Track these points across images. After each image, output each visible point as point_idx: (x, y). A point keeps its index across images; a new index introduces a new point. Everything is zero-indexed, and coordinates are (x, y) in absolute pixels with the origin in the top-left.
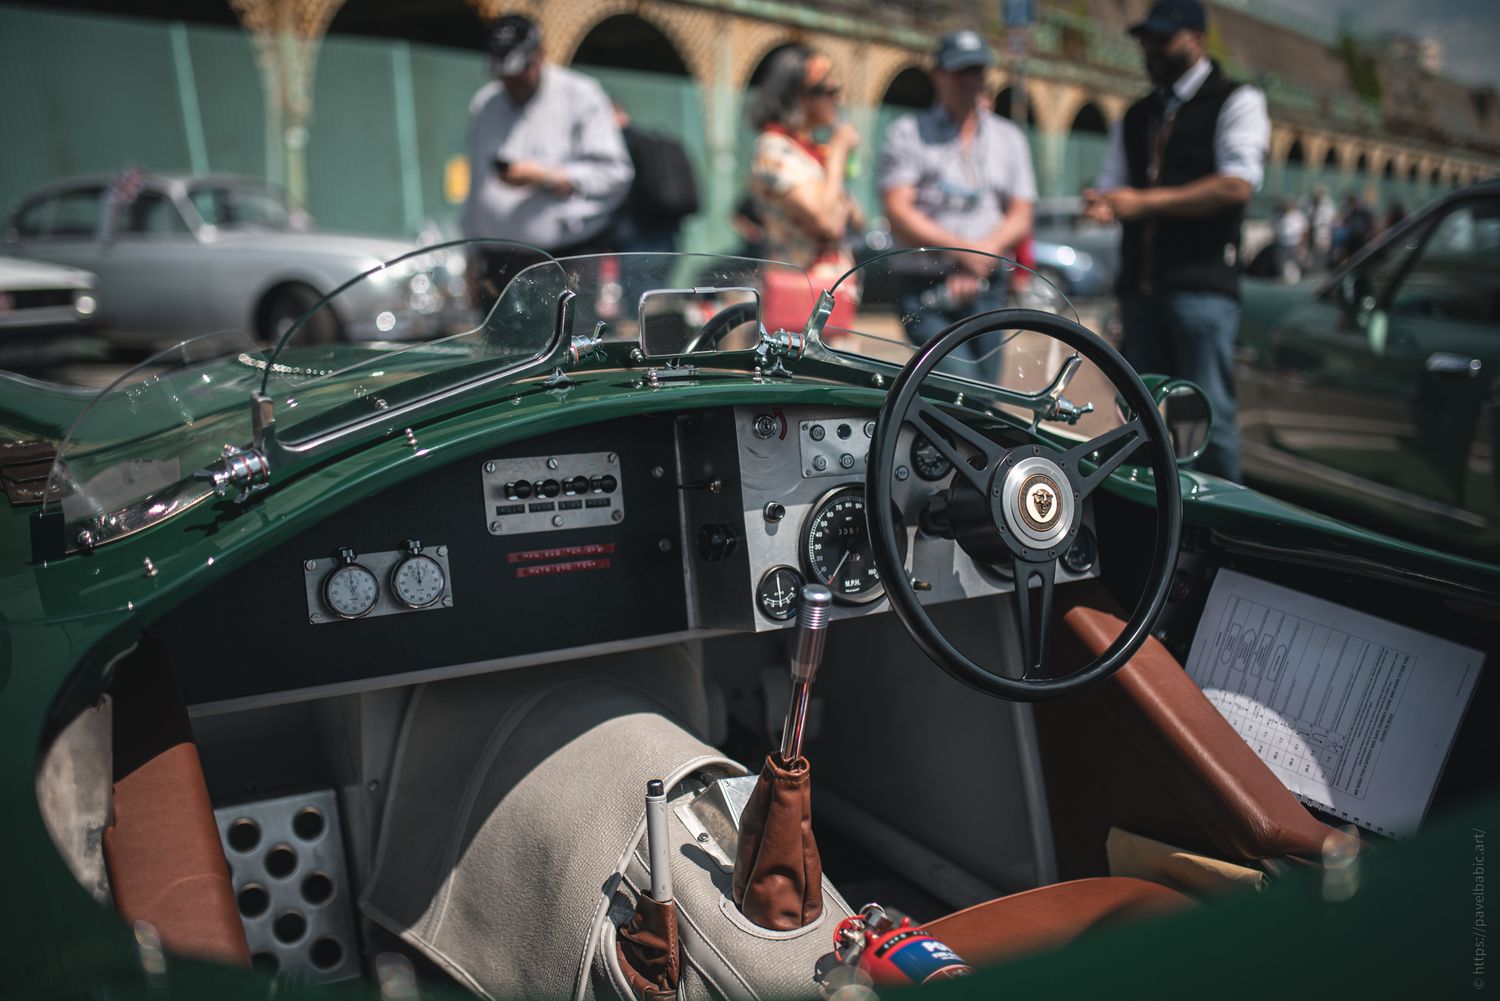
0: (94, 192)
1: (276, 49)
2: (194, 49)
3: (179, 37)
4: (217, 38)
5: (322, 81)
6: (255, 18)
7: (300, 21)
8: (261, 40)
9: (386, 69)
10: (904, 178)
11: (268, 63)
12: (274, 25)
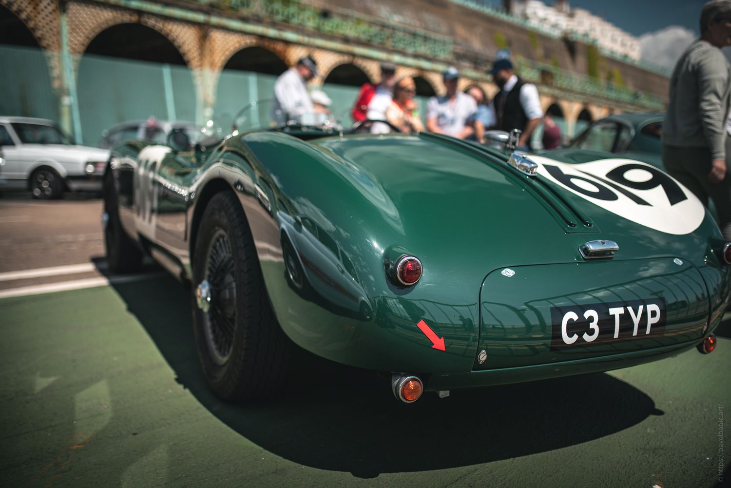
0: (135, 129)
1: (201, 75)
2: (173, 76)
3: (166, 71)
4: (180, 71)
5: (220, 89)
6: (195, 63)
7: (212, 65)
8: (196, 72)
9: (246, 84)
10: (433, 116)
11: (198, 81)
12: (201, 66)
